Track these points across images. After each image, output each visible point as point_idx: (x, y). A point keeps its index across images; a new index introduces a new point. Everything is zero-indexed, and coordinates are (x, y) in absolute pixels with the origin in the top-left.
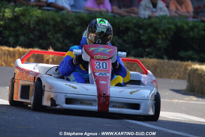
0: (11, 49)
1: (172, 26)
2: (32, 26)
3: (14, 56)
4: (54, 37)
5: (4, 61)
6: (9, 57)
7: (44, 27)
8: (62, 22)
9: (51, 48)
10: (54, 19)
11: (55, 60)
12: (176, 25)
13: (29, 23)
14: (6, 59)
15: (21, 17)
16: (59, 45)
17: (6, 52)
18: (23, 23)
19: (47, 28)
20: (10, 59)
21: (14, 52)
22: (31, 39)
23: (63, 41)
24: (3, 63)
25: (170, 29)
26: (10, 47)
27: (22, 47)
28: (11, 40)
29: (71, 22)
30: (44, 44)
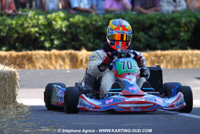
0: (47, 52)
2: (64, 30)
3: (51, 58)
4: (85, 38)
5: (42, 64)
6: (46, 60)
7: (76, 30)
8: (91, 23)
9: (83, 48)
10: (83, 22)
11: (88, 59)
13: (61, 27)
14: (44, 63)
15: (54, 22)
16: (90, 45)
17: (43, 56)
18: (56, 28)
19: (78, 30)
20: (47, 62)
21: (51, 55)
22: (64, 42)
23: (94, 42)
25: (191, 22)
26: (45, 50)
27: (57, 50)
28: (47, 45)
30: (77, 46)
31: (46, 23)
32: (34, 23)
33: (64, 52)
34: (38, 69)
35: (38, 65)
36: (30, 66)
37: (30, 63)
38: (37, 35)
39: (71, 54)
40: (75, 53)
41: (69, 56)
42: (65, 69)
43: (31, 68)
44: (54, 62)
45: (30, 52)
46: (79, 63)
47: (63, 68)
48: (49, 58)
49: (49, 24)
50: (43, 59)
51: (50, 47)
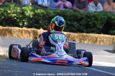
0: (20, 29)
1: (106, 17)
2: (31, 17)
3: (22, 32)
4: (43, 23)
7: (38, 17)
8: (47, 14)
9: (41, 28)
10: (43, 13)
12: (108, 16)
13: (30, 15)
14: (18, 34)
15: (25, 12)
16: (45, 27)
17: (18, 30)
18: (27, 15)
19: (39, 18)
20: (20, 34)
21: (22, 30)
22: (31, 23)
24: (16, 36)
26: (19, 27)
27: (26, 28)
28: (21, 24)
29: (52, 15)
30: (38, 26)
31: (21, 12)
32: (14, 11)
33: (30, 29)
34: (14, 37)
35: (14, 35)
36: (10, 35)
37: (10, 34)
38: (15, 18)
39: (34, 30)
40: (36, 31)
41: (33, 32)
43: (10, 36)
44: (23, 34)
45: (10, 28)
46: (38, 36)
47: (29, 38)
49: (23, 13)
50: (18, 32)
51: (22, 26)
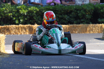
0: (17, 26)
2: (26, 14)
3: (19, 29)
4: (37, 18)
5: (14, 32)
6: (16, 30)
7: (32, 14)
8: (40, 11)
9: (36, 24)
10: (36, 10)
12: (94, 7)
13: (24, 13)
15: (20, 11)
16: (39, 22)
17: (15, 27)
21: (19, 27)
22: (26, 20)
23: (41, 20)
24: (14, 33)
25: (92, 9)
26: (16, 25)
27: (22, 25)
30: (32, 22)
31: (16, 11)
32: (10, 11)
33: (26, 25)
34: (12, 34)
35: (12, 32)
38: (12, 17)
39: (29, 26)
40: (32, 26)
41: (28, 28)
42: (26, 34)
43: (9, 34)
44: (20, 31)
45: (8, 26)
46: (33, 31)
48: (18, 29)
49: (18, 11)
51: (18, 23)
